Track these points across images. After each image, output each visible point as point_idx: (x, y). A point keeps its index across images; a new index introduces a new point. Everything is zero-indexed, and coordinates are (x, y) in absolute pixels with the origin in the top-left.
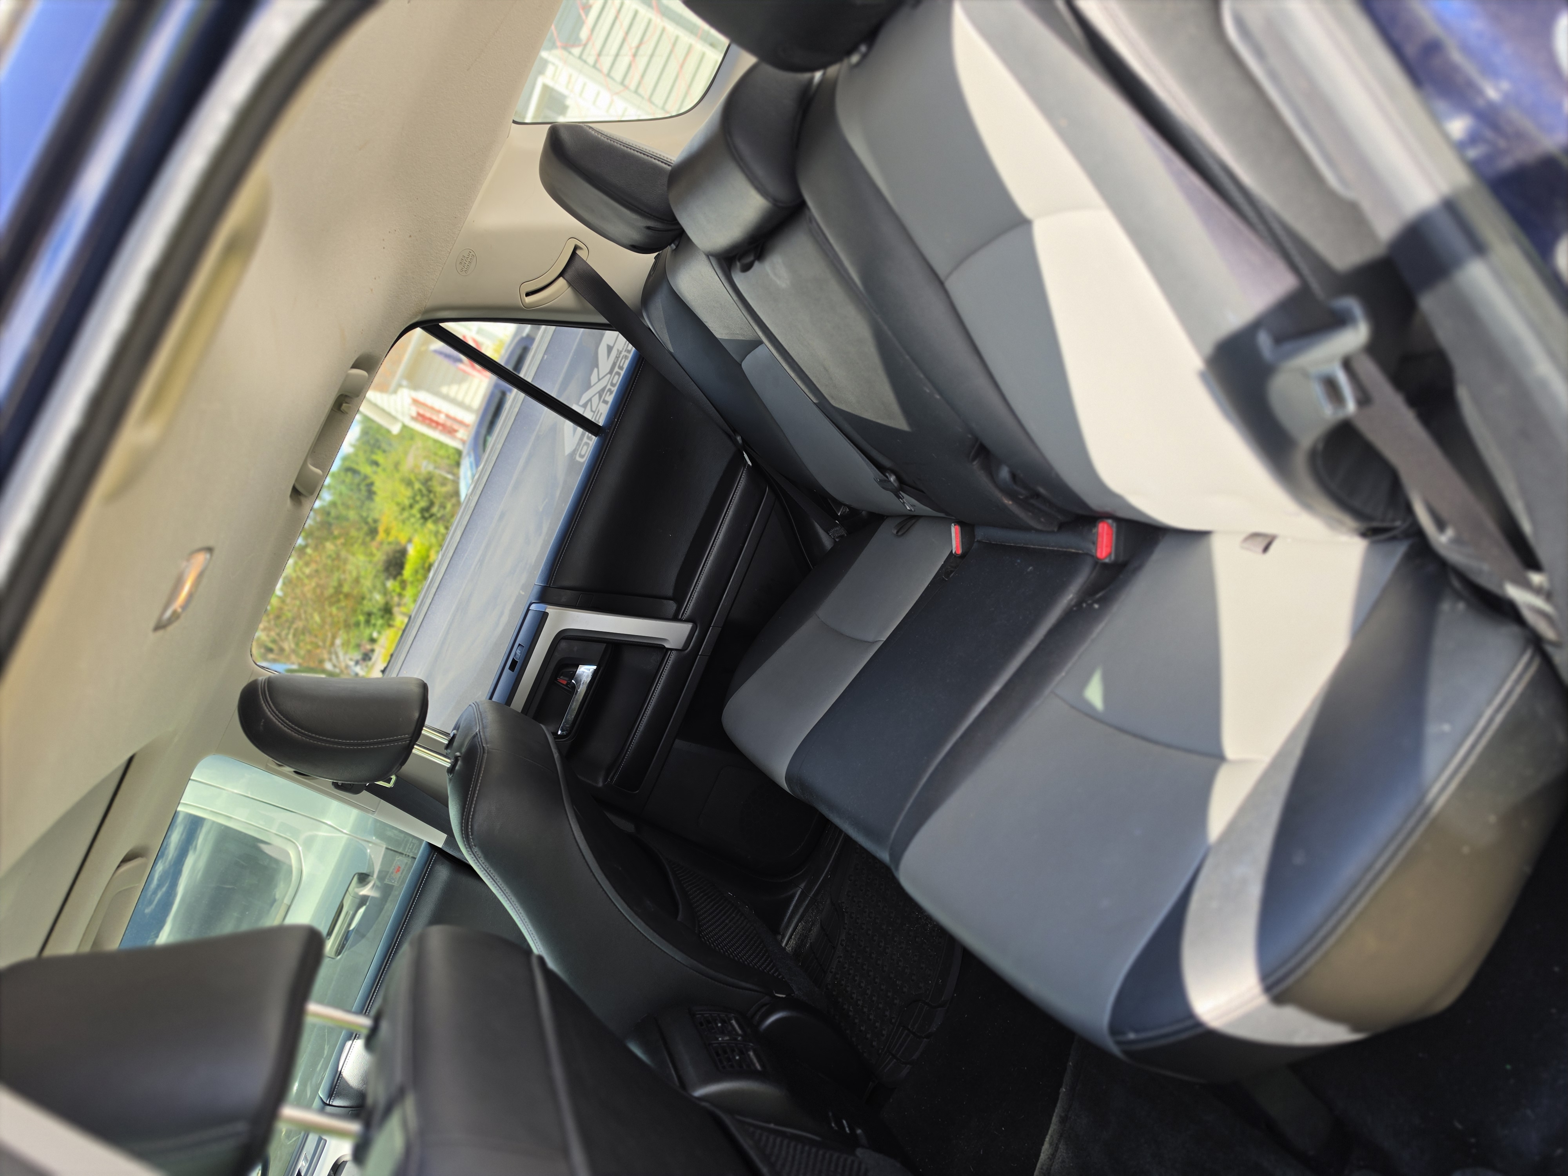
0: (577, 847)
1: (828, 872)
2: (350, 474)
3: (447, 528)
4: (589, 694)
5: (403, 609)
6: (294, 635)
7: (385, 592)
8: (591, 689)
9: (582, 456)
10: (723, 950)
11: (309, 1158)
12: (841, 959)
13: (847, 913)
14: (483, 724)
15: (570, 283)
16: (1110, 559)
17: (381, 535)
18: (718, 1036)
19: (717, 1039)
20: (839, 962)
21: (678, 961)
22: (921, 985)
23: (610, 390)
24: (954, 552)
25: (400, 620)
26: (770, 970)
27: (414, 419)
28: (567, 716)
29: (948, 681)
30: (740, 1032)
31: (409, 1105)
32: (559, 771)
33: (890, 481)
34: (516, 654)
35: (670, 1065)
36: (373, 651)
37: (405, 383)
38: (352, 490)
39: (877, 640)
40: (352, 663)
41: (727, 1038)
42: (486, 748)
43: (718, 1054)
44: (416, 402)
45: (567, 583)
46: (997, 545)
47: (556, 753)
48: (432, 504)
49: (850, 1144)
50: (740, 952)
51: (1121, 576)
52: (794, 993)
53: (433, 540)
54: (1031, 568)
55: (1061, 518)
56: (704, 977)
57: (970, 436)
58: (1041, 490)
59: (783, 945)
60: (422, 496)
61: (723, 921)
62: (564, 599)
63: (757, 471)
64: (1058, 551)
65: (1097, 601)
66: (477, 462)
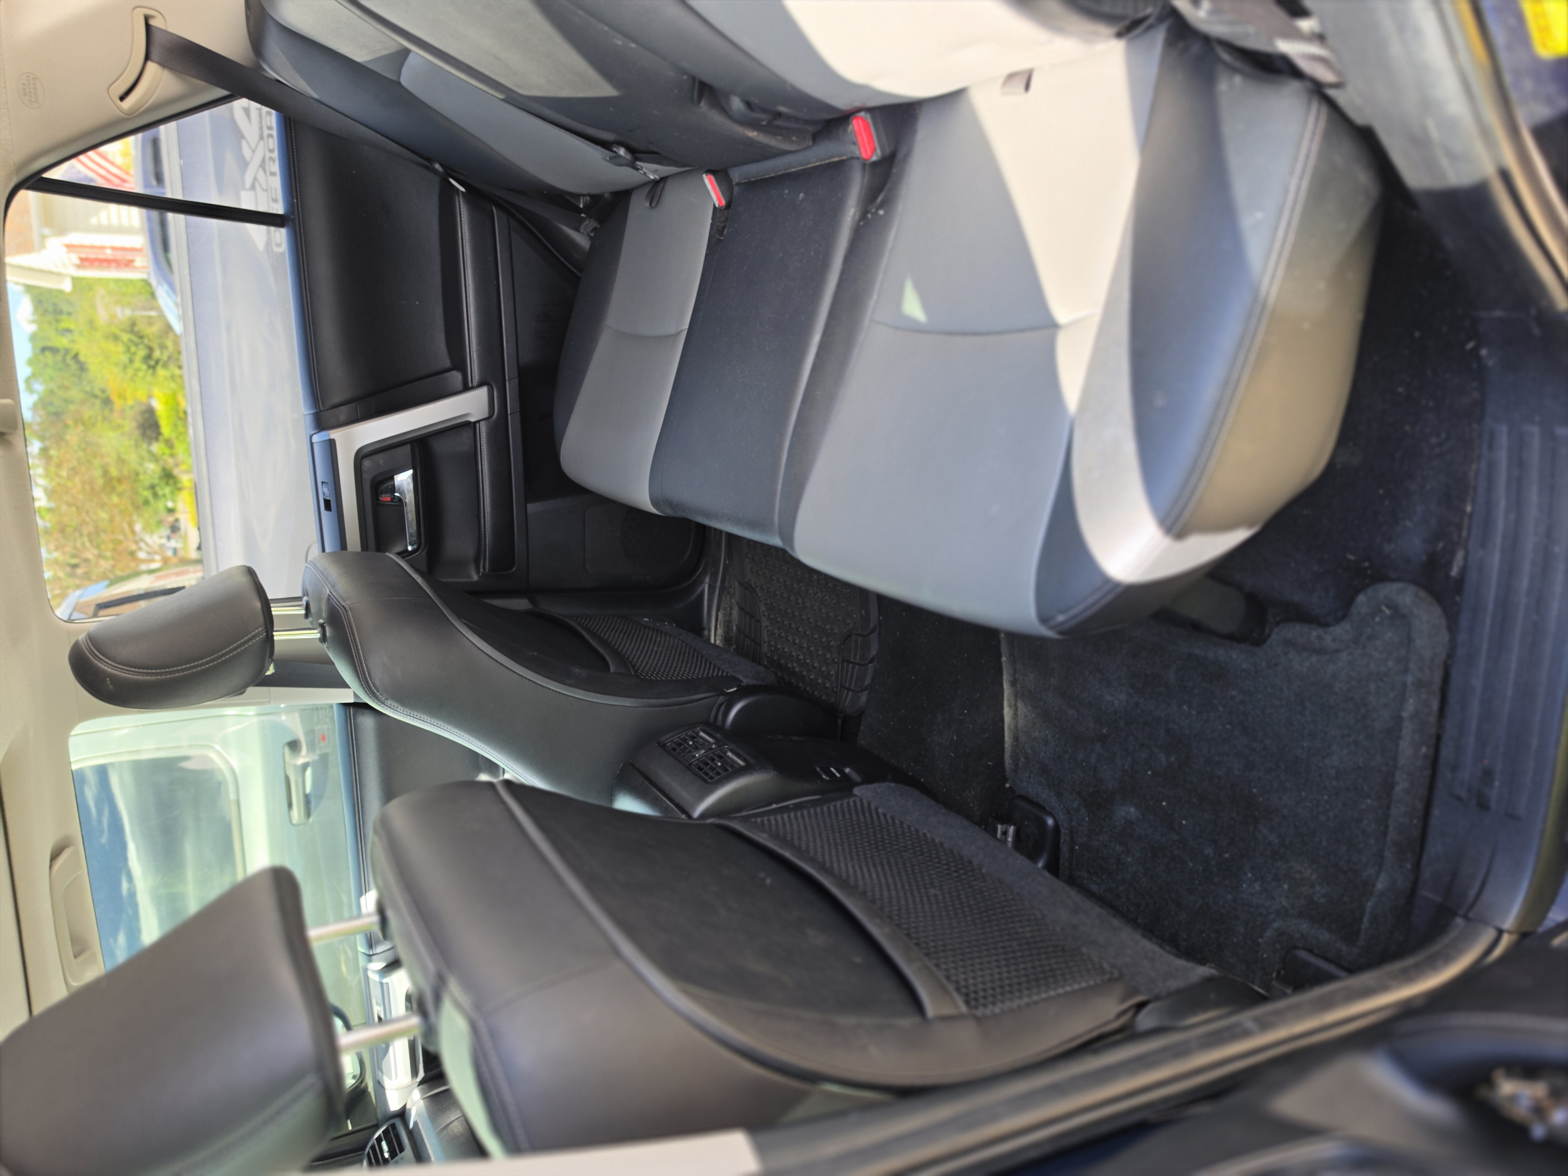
0: (486, 655)
1: (725, 558)
2: (48, 354)
3: (180, 367)
4: (418, 499)
5: (183, 467)
6: (91, 542)
7: (155, 458)
8: (418, 495)
9: (279, 245)
10: (664, 676)
11: (380, 1002)
12: (769, 628)
13: (757, 587)
14: (330, 583)
15: (163, 64)
16: (877, 156)
17: (118, 404)
18: (694, 754)
19: (695, 756)
20: (768, 631)
21: (629, 707)
22: (848, 621)
23: (271, 159)
24: (717, 205)
25: (185, 480)
26: (713, 673)
27: (79, 267)
28: (408, 530)
29: (767, 349)
30: (711, 740)
31: (454, 987)
32: (430, 594)
33: (620, 156)
34: (324, 493)
35: (664, 798)
36: (177, 520)
37: (46, 231)
38: (60, 369)
39: (679, 330)
40: (164, 541)
41: (703, 751)
42: (346, 606)
43: (701, 769)
44: (70, 247)
45: (336, 400)
46: (757, 181)
47: (418, 578)
48: (151, 349)
49: (846, 786)
50: (680, 670)
51: (894, 171)
52: (743, 682)
53: (173, 385)
54: (802, 195)
55: (811, 129)
56: (658, 708)
57: (685, 77)
58: (782, 109)
59: (712, 641)
60: (136, 345)
61: (652, 650)
62: (342, 418)
63: (475, 195)
64: (821, 166)
65: (881, 206)
66: (172, 286)
